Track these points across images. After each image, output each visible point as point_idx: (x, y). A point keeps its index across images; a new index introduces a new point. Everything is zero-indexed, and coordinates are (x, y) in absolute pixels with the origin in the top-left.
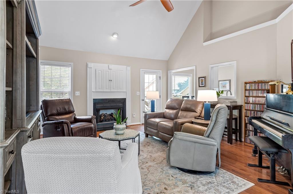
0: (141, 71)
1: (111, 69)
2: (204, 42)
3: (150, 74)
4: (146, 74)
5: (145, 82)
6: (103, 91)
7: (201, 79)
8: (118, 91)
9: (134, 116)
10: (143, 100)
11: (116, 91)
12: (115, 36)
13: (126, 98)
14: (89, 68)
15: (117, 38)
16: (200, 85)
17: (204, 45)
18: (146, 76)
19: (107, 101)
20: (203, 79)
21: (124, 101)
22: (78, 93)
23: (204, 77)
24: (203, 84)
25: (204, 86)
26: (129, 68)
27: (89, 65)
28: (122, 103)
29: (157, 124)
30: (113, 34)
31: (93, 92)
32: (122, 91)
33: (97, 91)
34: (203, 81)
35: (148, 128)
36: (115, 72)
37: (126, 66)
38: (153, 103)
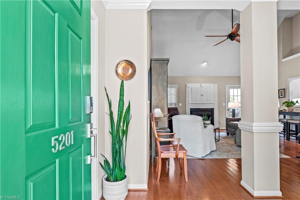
0: (226, 86)
1: (202, 87)
2: (283, 59)
3: (234, 89)
4: (231, 89)
5: (230, 95)
6: (196, 103)
7: (281, 91)
8: (208, 103)
9: (221, 122)
10: (228, 110)
11: (206, 103)
12: (205, 63)
13: (213, 108)
14: (188, 87)
15: (207, 64)
16: (280, 97)
17: (283, 61)
18: (231, 91)
19: (200, 110)
20: (282, 91)
21: (212, 110)
22: (180, 105)
23: (283, 89)
24: (282, 96)
25: (283, 97)
26: (216, 85)
27: (187, 85)
28: (211, 112)
29: (234, 125)
30: (204, 62)
31: (190, 103)
32: (211, 103)
33: (192, 103)
34: (282, 93)
35: (229, 129)
36: (205, 88)
37: (213, 84)
38: (234, 111)
